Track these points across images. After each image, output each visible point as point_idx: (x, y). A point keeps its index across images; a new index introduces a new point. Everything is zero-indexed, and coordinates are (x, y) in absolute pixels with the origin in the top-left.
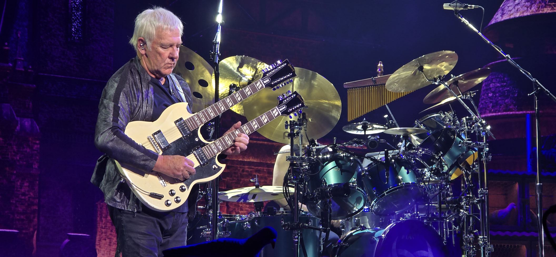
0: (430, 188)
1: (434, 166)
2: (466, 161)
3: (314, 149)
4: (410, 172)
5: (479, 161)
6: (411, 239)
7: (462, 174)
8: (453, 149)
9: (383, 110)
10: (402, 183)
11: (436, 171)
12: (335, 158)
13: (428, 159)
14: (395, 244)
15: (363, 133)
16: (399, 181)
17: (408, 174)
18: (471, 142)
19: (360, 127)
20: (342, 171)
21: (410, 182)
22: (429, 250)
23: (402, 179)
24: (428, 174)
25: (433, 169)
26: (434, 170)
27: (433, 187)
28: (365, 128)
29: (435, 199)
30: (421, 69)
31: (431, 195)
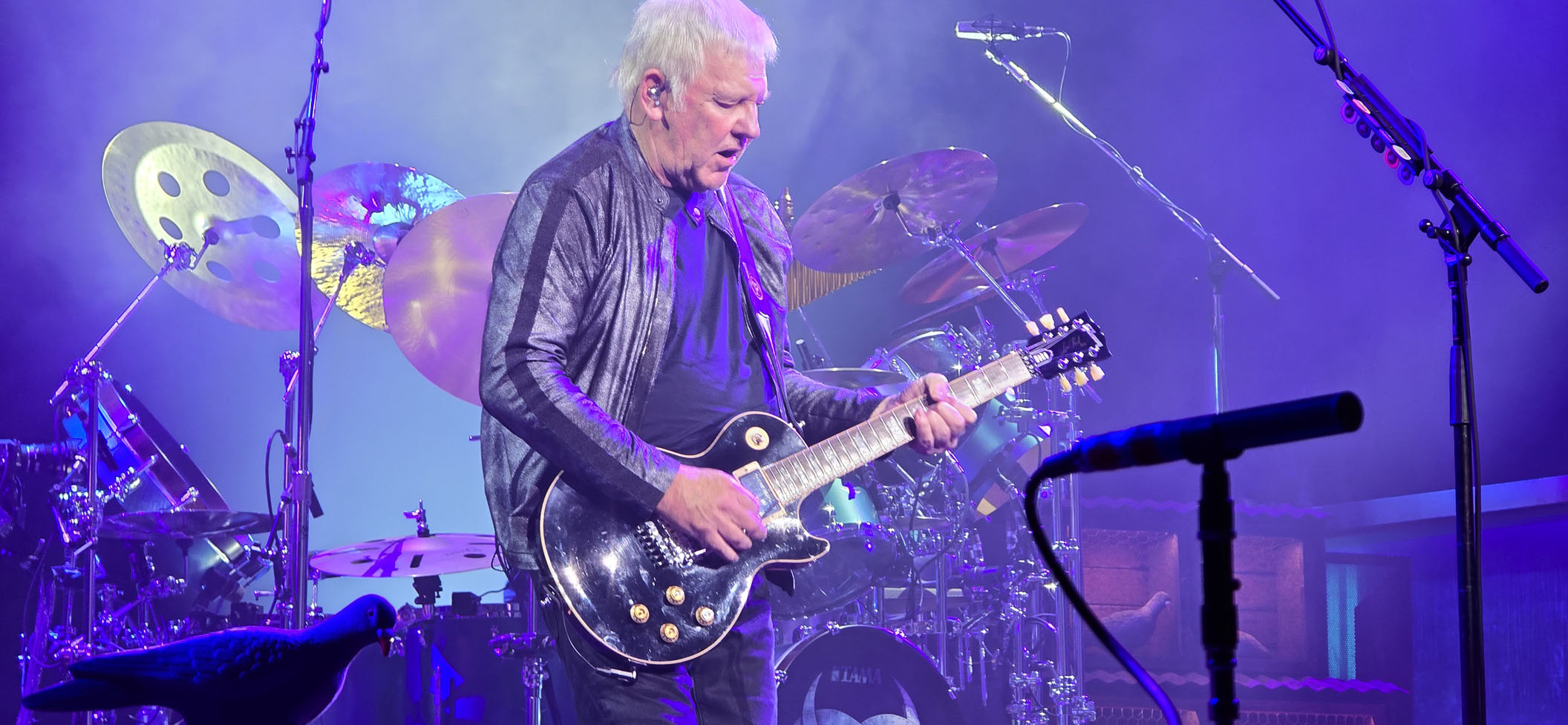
0: (916, 539)
1: (927, 477)
2: (1019, 464)
4: (857, 492)
6: (857, 681)
7: (1007, 504)
8: (981, 430)
10: (834, 524)
11: (931, 491)
14: (811, 696)
16: (826, 518)
17: (852, 500)
18: (1031, 409)
21: (859, 523)
22: (910, 712)
23: (833, 513)
24: (909, 499)
25: (924, 485)
26: (926, 490)
27: (924, 536)
29: (928, 570)
30: (893, 202)
31: (919, 560)
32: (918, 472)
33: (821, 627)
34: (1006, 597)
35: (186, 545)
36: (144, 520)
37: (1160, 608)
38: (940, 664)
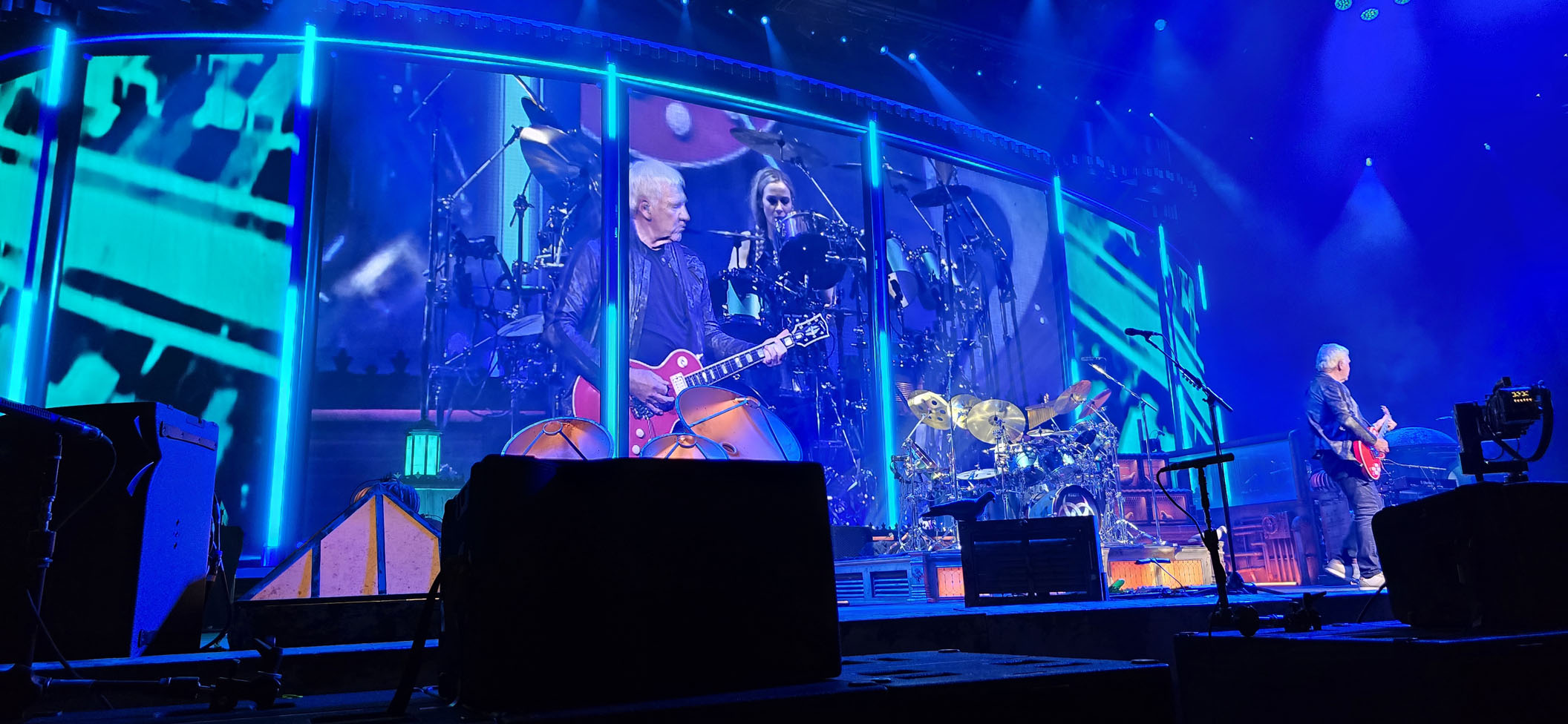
0: (1083, 466)
1: (1085, 453)
4: (1070, 457)
5: (1111, 448)
8: (1095, 442)
9: (1050, 422)
10: (1065, 463)
11: (1086, 455)
12: (1025, 451)
13: (1080, 448)
14: (1064, 500)
15: (1039, 435)
16: (1063, 462)
19: (1037, 432)
20: (1029, 458)
22: (1086, 502)
24: (1081, 457)
29: (1086, 472)
30: (1072, 396)
31: (1084, 470)
32: (1082, 451)
33: (1065, 485)
34: (1103, 476)
35: (930, 474)
36: (922, 470)
38: (1090, 491)
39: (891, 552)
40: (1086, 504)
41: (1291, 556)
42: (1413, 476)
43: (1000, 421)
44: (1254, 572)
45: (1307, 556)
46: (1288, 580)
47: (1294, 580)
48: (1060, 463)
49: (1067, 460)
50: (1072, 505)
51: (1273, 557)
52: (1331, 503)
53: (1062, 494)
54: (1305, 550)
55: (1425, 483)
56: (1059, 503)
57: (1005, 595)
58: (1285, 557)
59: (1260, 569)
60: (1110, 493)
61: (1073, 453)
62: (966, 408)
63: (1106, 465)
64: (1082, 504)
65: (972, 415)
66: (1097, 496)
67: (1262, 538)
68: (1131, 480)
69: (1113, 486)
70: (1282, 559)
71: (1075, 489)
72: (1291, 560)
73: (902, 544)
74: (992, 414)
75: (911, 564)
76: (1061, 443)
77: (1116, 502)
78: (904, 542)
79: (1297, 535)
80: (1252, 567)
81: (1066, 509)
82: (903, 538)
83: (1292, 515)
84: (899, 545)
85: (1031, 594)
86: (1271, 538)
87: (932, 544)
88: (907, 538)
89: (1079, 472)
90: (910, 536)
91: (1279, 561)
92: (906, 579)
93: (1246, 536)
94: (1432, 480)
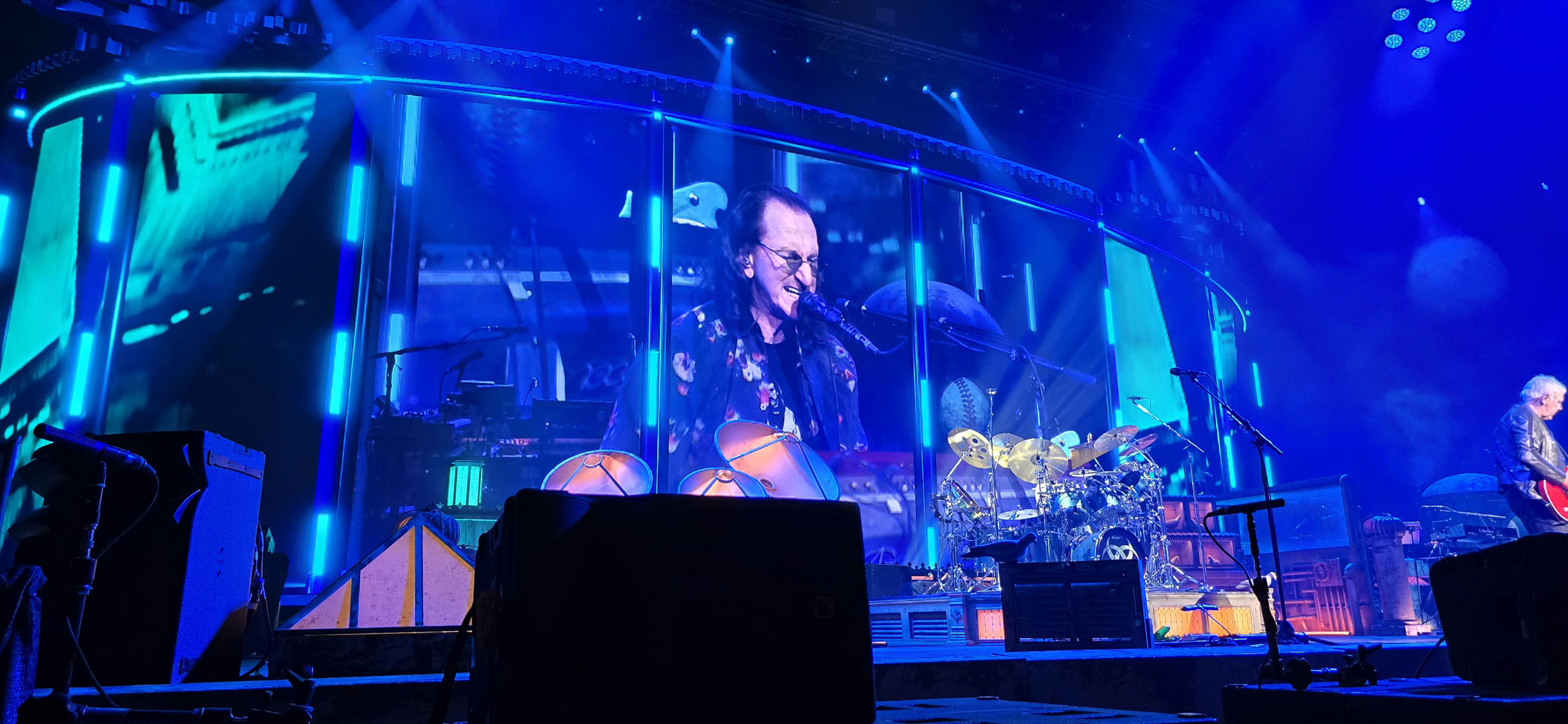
1: (1129, 495)
3: (1053, 486)
5: (1156, 490)
8: (1139, 484)
9: (1093, 462)
12: (1068, 491)
13: (1125, 490)
15: (1082, 476)
19: (1080, 472)
20: (1072, 499)
22: (1130, 545)
24: (1125, 499)
28: (1083, 473)
29: (1130, 513)
30: (1116, 436)
31: (1128, 512)
32: (1127, 493)
34: (1148, 519)
35: (971, 513)
36: (962, 509)
37: (1180, 518)
38: (1135, 533)
39: (930, 592)
40: (1130, 547)
41: (1343, 605)
42: (1471, 523)
43: (1043, 461)
44: (1305, 621)
45: (1360, 605)
46: (1341, 630)
47: (1347, 630)
48: (1104, 503)
49: (1111, 501)
50: (1115, 547)
51: (1325, 606)
52: (1385, 550)
53: (1105, 536)
54: (1358, 598)
55: (1484, 531)
56: (1102, 544)
57: (1046, 640)
58: (1337, 605)
59: (1311, 618)
60: (1156, 536)
61: (1117, 494)
62: (1007, 447)
63: (1151, 507)
64: (1126, 547)
65: (1013, 454)
66: (1142, 538)
67: (1313, 585)
68: (1177, 523)
69: (1158, 529)
70: (1333, 607)
71: (1119, 531)
72: (1344, 609)
73: (941, 584)
74: (1034, 453)
75: (951, 605)
76: (1105, 484)
77: (1161, 546)
78: (943, 582)
79: (1350, 584)
80: (1303, 615)
81: (1110, 552)
82: (943, 578)
83: (1344, 563)
84: (939, 586)
85: (1073, 640)
86: (1322, 585)
87: (972, 585)
88: (947, 579)
89: (1123, 514)
90: (949, 576)
91: (1331, 610)
92: (945, 621)
93: (1296, 582)
94: (1491, 529)
